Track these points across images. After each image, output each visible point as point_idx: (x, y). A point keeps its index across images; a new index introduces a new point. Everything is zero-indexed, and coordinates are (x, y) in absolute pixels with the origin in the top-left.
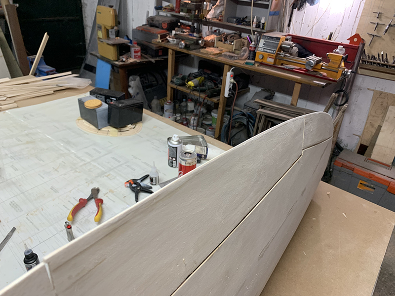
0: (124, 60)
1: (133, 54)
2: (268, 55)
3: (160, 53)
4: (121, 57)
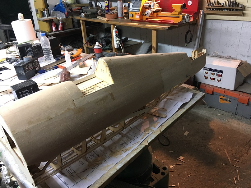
2: (136, 13)
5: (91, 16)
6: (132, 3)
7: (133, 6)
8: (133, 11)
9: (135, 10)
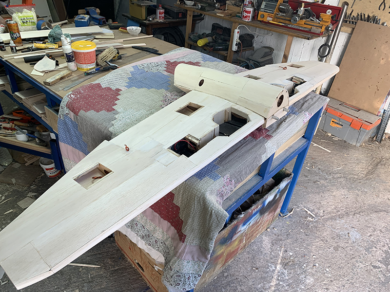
0: (151, 19)
1: (158, 15)
2: (268, 15)
3: (180, 16)
4: (148, 18)
5: (207, 9)
6: (265, 2)
7: (265, 6)
8: (264, 12)
9: (268, 11)
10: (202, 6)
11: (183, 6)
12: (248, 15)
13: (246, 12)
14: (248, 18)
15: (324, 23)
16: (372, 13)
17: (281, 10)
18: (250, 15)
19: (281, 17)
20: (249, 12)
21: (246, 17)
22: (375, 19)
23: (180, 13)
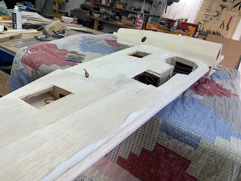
1: (73, 22)
3: (88, 24)
5: (110, 19)
6: (151, 18)
7: (151, 20)
8: (151, 23)
9: (153, 23)
10: (106, 17)
11: (92, 17)
12: (140, 24)
13: (139, 22)
14: (140, 27)
15: (191, 33)
16: (216, 30)
17: (161, 23)
18: (142, 25)
19: (162, 28)
20: (141, 23)
21: (138, 26)
22: (218, 33)
23: (88, 22)
